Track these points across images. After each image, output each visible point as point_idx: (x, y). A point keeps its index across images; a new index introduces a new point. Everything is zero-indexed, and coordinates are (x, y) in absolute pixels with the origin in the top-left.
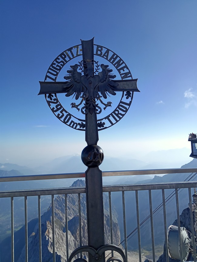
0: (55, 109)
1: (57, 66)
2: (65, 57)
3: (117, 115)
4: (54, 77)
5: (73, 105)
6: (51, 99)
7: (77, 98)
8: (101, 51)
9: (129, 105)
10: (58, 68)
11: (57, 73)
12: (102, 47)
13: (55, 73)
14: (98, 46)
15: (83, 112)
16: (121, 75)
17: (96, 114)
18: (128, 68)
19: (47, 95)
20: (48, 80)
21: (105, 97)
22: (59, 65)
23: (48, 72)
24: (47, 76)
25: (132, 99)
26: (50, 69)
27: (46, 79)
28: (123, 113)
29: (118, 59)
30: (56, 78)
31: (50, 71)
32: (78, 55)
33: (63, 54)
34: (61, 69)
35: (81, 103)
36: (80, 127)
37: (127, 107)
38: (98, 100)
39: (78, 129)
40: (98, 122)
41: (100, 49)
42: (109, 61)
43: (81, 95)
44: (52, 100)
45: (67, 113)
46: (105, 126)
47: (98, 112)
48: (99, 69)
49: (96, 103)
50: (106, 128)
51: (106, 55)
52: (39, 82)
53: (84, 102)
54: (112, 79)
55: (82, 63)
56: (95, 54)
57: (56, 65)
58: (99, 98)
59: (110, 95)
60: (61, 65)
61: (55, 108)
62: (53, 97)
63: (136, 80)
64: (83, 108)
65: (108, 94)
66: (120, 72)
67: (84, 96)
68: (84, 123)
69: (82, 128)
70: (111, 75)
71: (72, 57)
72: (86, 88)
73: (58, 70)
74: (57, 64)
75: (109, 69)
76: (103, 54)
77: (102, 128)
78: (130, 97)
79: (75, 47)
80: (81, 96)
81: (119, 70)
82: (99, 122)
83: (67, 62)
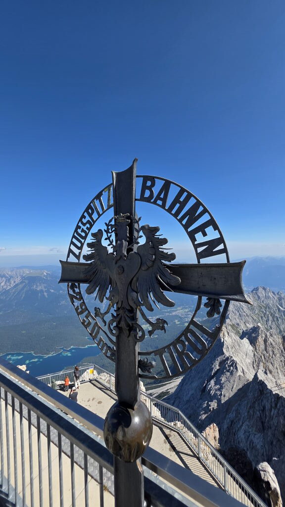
0: (80, 309)
1: (83, 230)
2: (93, 212)
4: (77, 252)
5: (97, 313)
6: (74, 291)
7: (101, 300)
8: (150, 188)
11: (82, 245)
13: (79, 245)
14: (146, 178)
16: (196, 247)
19: (70, 284)
23: (72, 243)
24: (70, 251)
26: (73, 236)
27: (68, 256)
30: (80, 254)
31: (74, 240)
32: (109, 207)
33: (89, 206)
34: (86, 235)
35: (108, 311)
39: (109, 357)
42: (169, 210)
43: (107, 295)
44: (75, 293)
47: (137, 337)
51: (162, 196)
52: (60, 261)
54: (167, 263)
60: (87, 228)
62: (76, 288)
64: (111, 322)
66: (193, 239)
67: (112, 298)
68: (115, 348)
70: (165, 251)
71: (101, 212)
73: (83, 238)
74: (82, 227)
75: (160, 237)
76: (154, 197)
79: (105, 190)
81: (192, 235)
83: (94, 222)
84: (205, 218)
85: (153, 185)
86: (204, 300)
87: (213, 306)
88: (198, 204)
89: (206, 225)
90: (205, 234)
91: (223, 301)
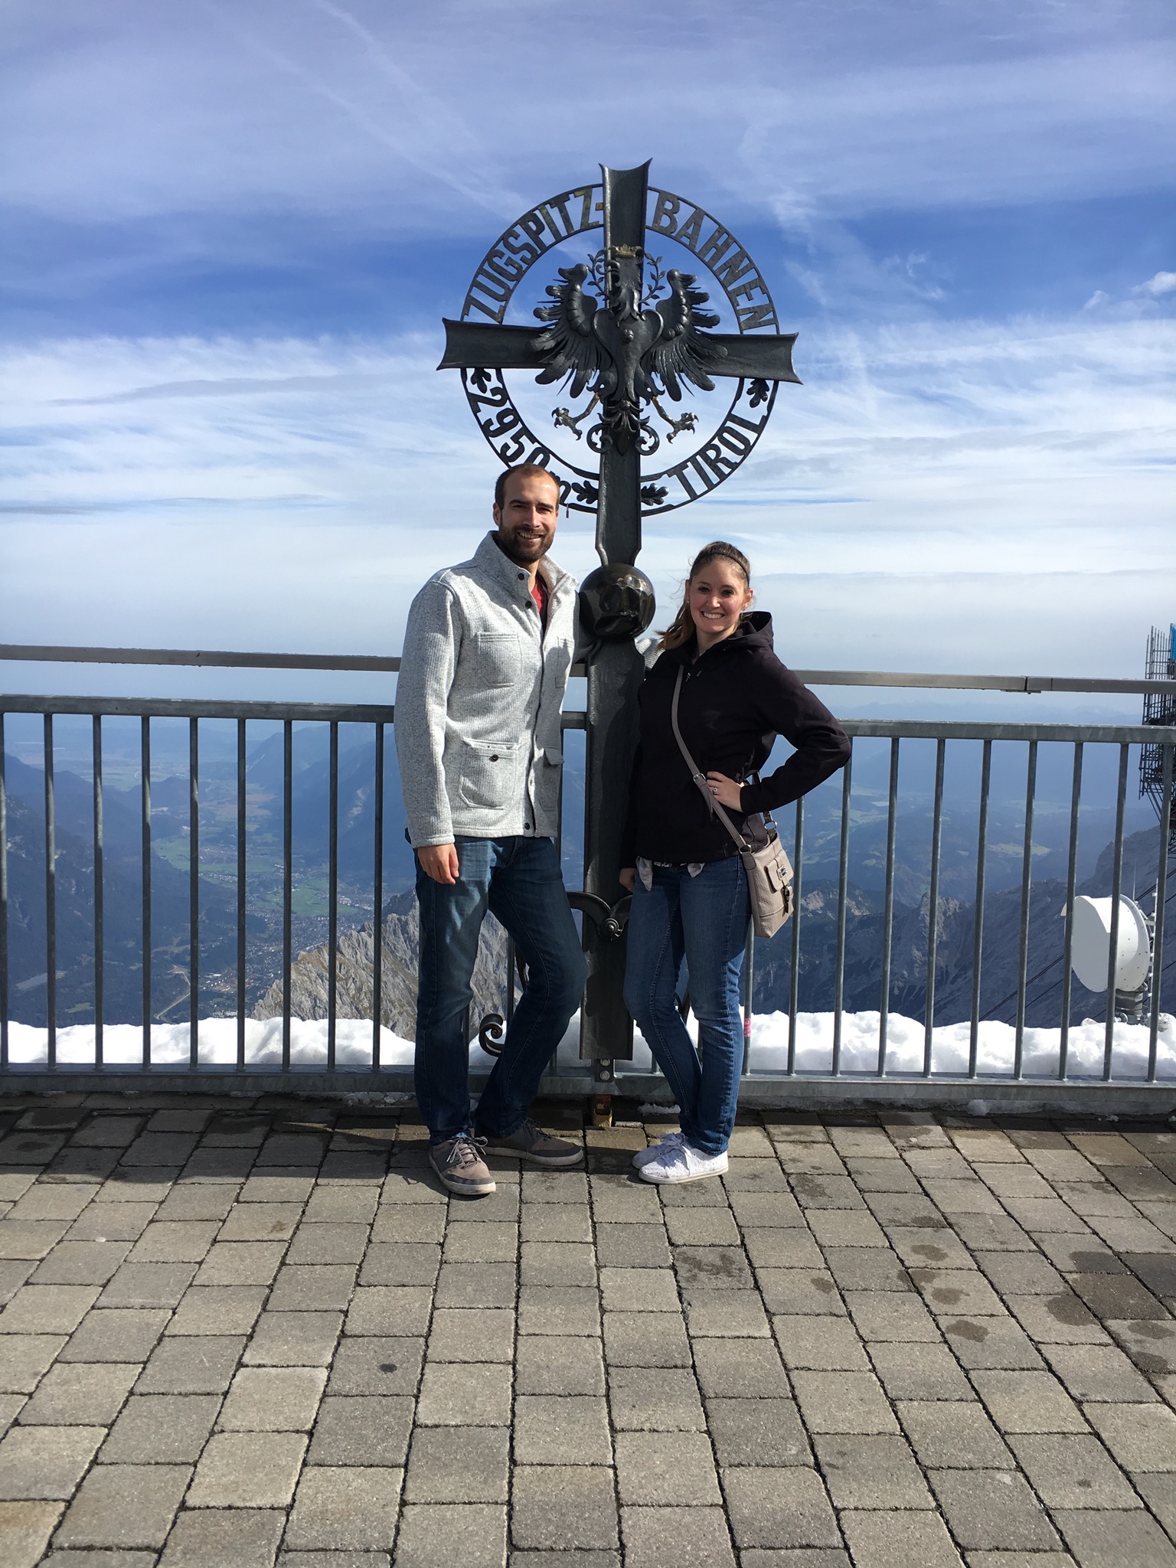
0: (496, 426)
1: (510, 262)
2: (541, 229)
3: (712, 464)
4: (494, 305)
5: (562, 418)
6: (483, 389)
7: (575, 392)
8: (671, 214)
9: (758, 429)
10: (514, 271)
11: (509, 292)
12: (677, 200)
13: (501, 291)
14: (664, 196)
15: (592, 445)
16: (738, 314)
17: (638, 454)
18: (765, 291)
19: (470, 372)
20: (477, 317)
21: (676, 396)
22: (517, 258)
23: (475, 284)
24: (470, 301)
25: (770, 408)
26: (481, 271)
27: (466, 311)
28: (734, 458)
29: (734, 250)
30: (503, 310)
31: (481, 279)
32: (586, 227)
33: (530, 216)
34: (521, 273)
35: (588, 411)
36: (580, 499)
37: (751, 436)
38: (648, 404)
39: (572, 506)
40: (642, 485)
41: (669, 206)
42: (700, 256)
43: (592, 382)
44: (484, 391)
45: (537, 445)
46: (666, 500)
47: (645, 447)
48: (662, 288)
49: (642, 416)
50: (670, 507)
51: (690, 231)
52: (445, 320)
53: (599, 407)
54: (705, 330)
55: (601, 261)
56: (649, 228)
57: (505, 259)
58: (651, 397)
59: (694, 388)
60: (523, 259)
61: (495, 420)
62: (489, 380)
63: (791, 339)
64: (595, 429)
65: (685, 383)
66: (734, 304)
67: (602, 386)
68: (595, 484)
69: (584, 503)
70: (702, 313)
71: (563, 232)
72: (611, 357)
73: (511, 277)
74: (508, 254)
75: (697, 291)
76: (678, 230)
77: (655, 506)
78: (765, 400)
79: (577, 193)
80: (590, 386)
81: (732, 297)
82: (648, 484)
83: (545, 249)
84: (751, 276)
85: (676, 210)
86: (748, 384)
87: (759, 391)
88: (743, 254)
89: (752, 285)
90: (750, 298)
91: (770, 384)
